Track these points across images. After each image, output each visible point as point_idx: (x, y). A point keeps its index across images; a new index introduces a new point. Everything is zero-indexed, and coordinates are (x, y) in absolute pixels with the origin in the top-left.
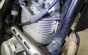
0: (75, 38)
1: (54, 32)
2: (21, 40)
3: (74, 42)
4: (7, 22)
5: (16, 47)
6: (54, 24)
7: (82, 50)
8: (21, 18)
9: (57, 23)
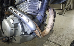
0: (53, 12)
1: (39, 9)
2: (17, 13)
3: (52, 15)
4: (5, 5)
5: (13, 21)
6: (39, 3)
7: (62, 29)
8: (16, 1)
9: (40, 2)
